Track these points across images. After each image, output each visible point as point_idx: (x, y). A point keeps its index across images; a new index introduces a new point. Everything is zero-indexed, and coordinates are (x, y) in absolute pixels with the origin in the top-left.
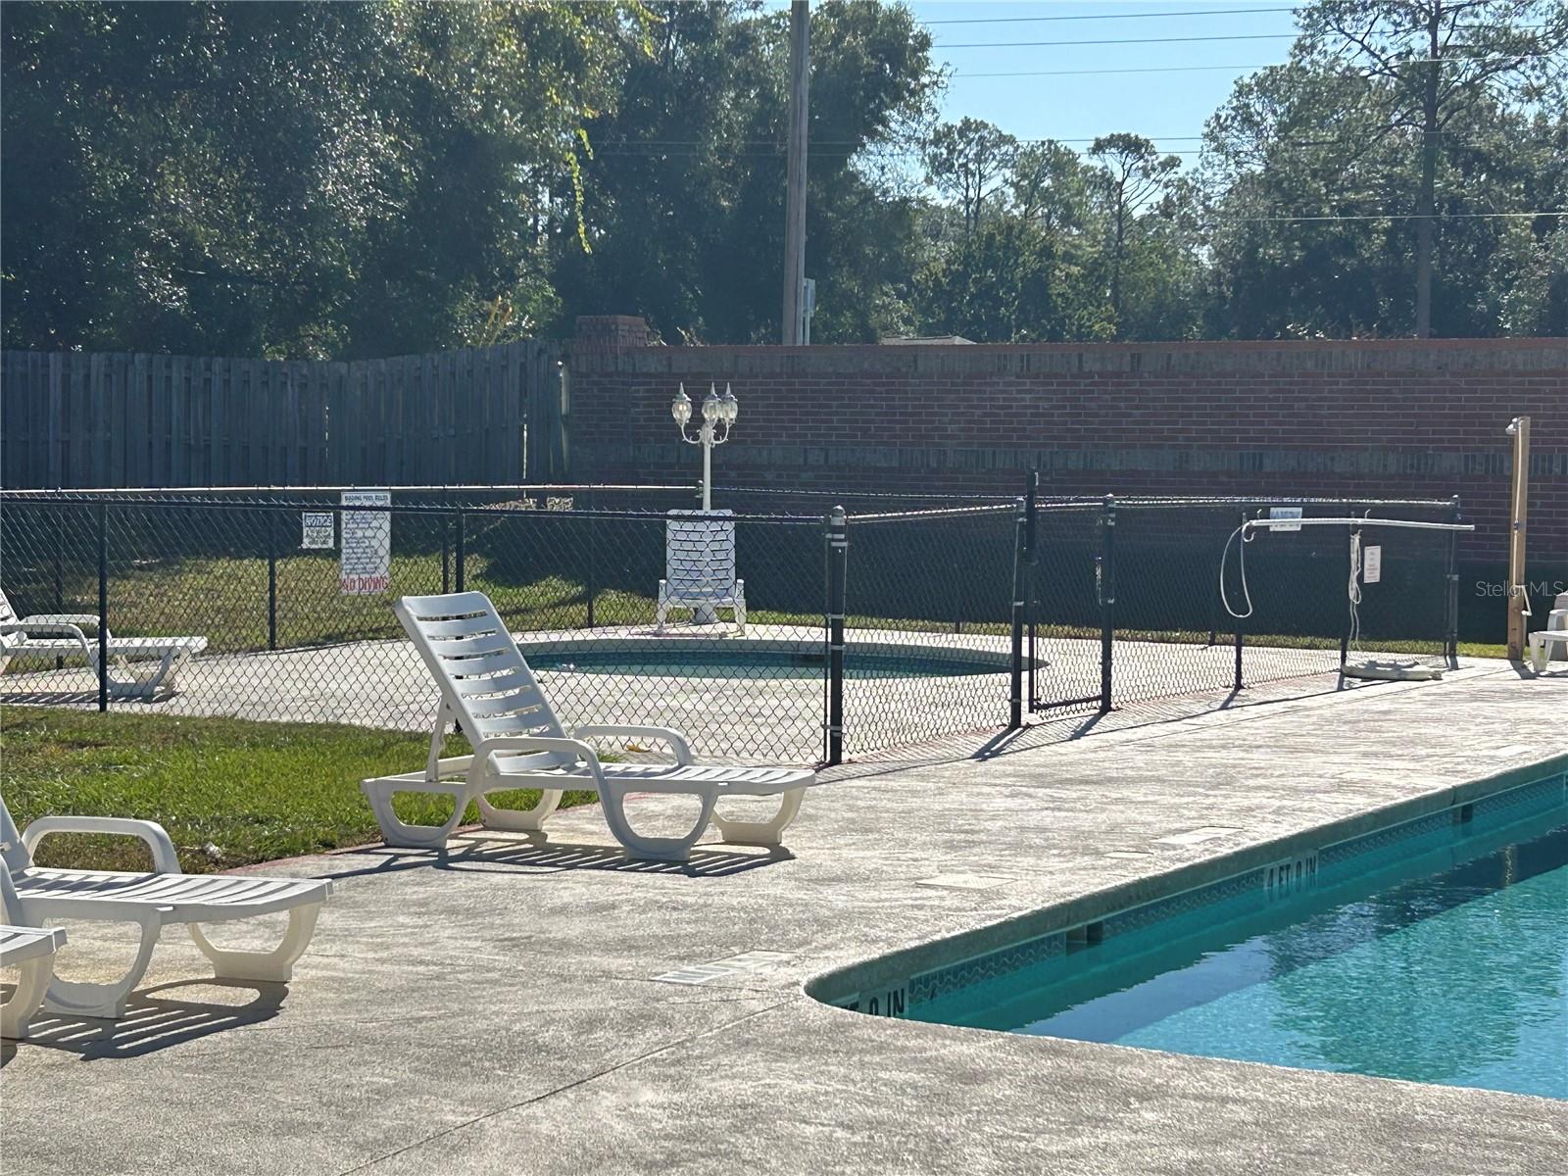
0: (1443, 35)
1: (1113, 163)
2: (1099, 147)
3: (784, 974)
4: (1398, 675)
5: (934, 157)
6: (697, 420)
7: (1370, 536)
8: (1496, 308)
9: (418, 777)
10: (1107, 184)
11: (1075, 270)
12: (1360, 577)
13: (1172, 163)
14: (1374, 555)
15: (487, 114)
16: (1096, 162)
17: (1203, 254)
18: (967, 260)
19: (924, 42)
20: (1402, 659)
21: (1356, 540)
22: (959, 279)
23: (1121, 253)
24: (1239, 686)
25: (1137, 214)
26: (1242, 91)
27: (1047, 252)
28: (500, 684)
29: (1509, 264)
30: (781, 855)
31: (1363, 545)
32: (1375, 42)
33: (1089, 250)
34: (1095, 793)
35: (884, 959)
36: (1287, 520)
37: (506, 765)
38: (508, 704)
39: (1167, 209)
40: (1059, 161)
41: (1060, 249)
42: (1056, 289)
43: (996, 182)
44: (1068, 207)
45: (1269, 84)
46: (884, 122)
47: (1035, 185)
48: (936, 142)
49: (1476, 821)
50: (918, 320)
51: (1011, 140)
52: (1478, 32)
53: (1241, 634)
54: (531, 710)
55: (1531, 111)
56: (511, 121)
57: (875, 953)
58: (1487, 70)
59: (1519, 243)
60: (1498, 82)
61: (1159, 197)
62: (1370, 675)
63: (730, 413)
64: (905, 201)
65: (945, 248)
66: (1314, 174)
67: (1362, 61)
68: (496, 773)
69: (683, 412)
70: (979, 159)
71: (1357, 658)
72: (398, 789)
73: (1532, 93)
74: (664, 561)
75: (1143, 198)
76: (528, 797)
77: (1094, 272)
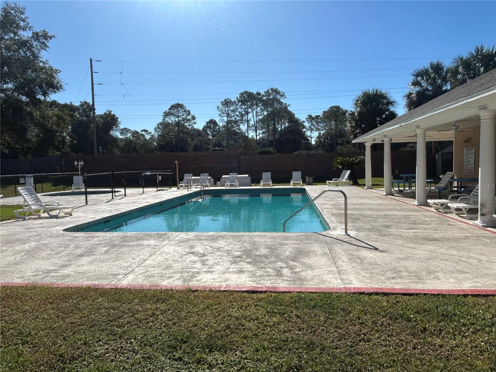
0: (179, 119)
1: (144, 133)
2: (142, 131)
3: (60, 229)
4: (163, 190)
5: (121, 132)
6: (78, 165)
7: (159, 175)
8: (188, 149)
9: (22, 210)
10: (143, 135)
11: (140, 145)
12: (159, 180)
13: (151, 133)
14: (160, 177)
15: (51, 127)
16: (141, 133)
17: (155, 143)
18: (126, 144)
19: (117, 118)
20: (164, 188)
21: (158, 175)
22: (125, 147)
23: (145, 143)
24: (143, 192)
25: (147, 139)
26: (158, 125)
27: (136, 143)
28: (32, 198)
29: (189, 144)
30: (71, 215)
31: (159, 176)
32: (172, 119)
33: (141, 143)
34: (116, 205)
35: (75, 226)
36: (148, 173)
37: (33, 207)
38: (34, 200)
39: (151, 138)
40: (136, 132)
41: (137, 143)
42: (137, 148)
43: (129, 135)
44: (138, 138)
45: (161, 124)
46: (113, 128)
47: (134, 135)
48: (121, 130)
49: (163, 205)
50: (120, 152)
51: (130, 130)
52: (183, 118)
53: (143, 187)
54: (37, 200)
55: (190, 127)
56: (55, 128)
57: (74, 225)
58: (184, 122)
59: (189, 142)
60: (186, 124)
61: (150, 137)
62: (160, 190)
63: (82, 163)
64: (116, 137)
65: (123, 143)
66: (166, 134)
67: (170, 121)
68: (32, 208)
69: (76, 163)
70: (127, 132)
71: (159, 189)
72: (19, 212)
73: (190, 125)
74: (73, 181)
75: (148, 137)
76: (38, 211)
77: (142, 146)
